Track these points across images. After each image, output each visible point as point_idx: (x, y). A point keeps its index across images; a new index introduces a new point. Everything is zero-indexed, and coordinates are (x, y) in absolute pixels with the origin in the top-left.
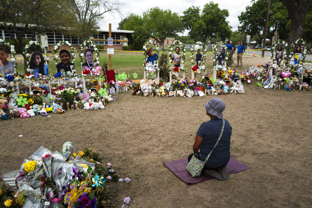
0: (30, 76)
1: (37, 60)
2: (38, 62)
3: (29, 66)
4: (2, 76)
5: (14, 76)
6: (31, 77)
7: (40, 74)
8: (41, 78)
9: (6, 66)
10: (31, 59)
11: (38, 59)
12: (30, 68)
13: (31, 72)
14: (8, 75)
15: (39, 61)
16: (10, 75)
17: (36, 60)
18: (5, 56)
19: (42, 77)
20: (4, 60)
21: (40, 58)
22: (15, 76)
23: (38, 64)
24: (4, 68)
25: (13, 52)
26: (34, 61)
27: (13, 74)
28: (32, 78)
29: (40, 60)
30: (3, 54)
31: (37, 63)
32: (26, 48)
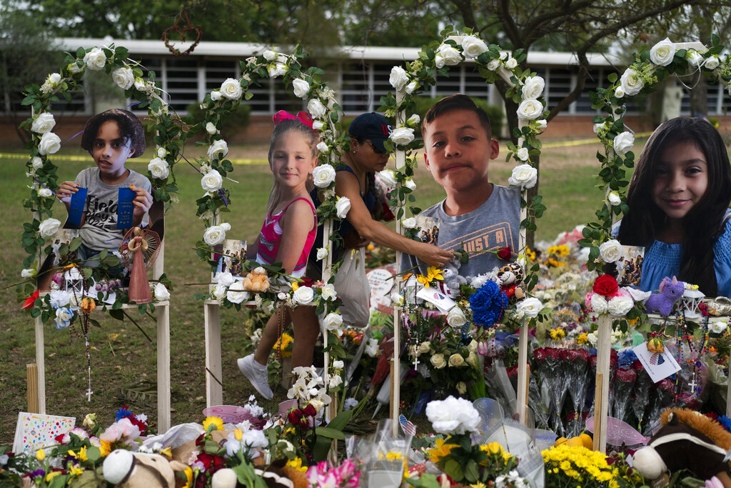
0: (624, 301)
1: (681, 182)
2: (685, 196)
3: (616, 225)
4: (441, 283)
5: (513, 285)
6: (630, 305)
7: (692, 292)
8: (691, 315)
9: (475, 215)
10: (637, 173)
11: (690, 172)
12: (624, 238)
13: (621, 267)
14: (479, 281)
15: (690, 190)
16: (490, 282)
17: (671, 178)
18: (481, 146)
19: (704, 310)
20: (467, 177)
21: (703, 166)
22: (519, 291)
23: (682, 213)
24: (462, 227)
25: (530, 121)
26: (659, 188)
27: (509, 276)
28: (631, 314)
29: (701, 183)
30: (468, 133)
31: (676, 204)
32: (620, 90)
